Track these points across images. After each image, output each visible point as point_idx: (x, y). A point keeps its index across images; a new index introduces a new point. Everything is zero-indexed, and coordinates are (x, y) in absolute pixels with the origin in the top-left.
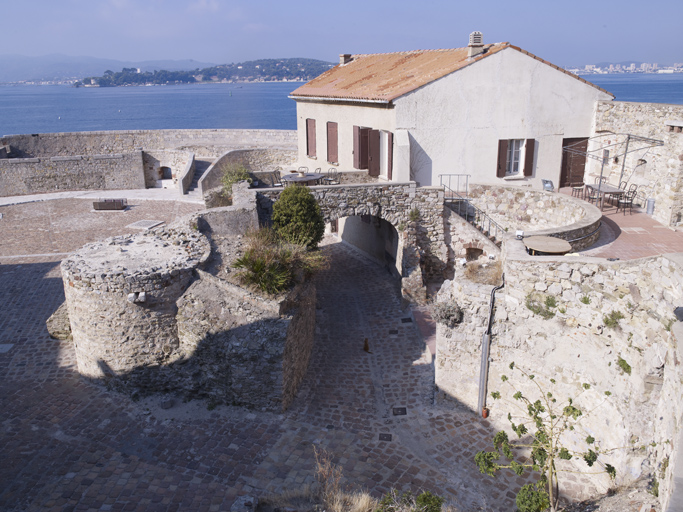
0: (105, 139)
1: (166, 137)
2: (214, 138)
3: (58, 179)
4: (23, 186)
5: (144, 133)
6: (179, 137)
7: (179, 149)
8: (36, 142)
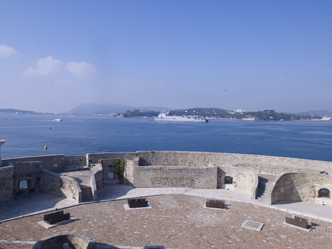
0: (189, 156)
1: (224, 157)
2: (254, 160)
3: (169, 180)
4: (149, 182)
5: (212, 155)
6: (233, 158)
7: (234, 166)
8: (153, 156)
